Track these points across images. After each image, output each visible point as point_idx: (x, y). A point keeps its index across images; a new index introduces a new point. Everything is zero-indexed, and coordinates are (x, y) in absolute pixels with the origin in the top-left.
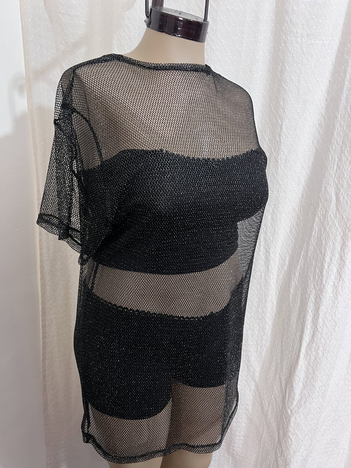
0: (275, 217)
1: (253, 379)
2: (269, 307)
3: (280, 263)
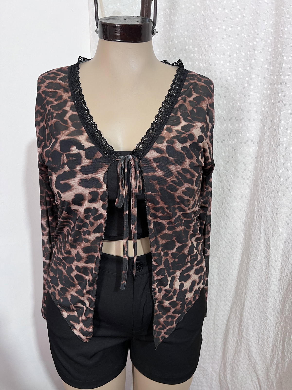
2: (271, 302)
3: (283, 260)
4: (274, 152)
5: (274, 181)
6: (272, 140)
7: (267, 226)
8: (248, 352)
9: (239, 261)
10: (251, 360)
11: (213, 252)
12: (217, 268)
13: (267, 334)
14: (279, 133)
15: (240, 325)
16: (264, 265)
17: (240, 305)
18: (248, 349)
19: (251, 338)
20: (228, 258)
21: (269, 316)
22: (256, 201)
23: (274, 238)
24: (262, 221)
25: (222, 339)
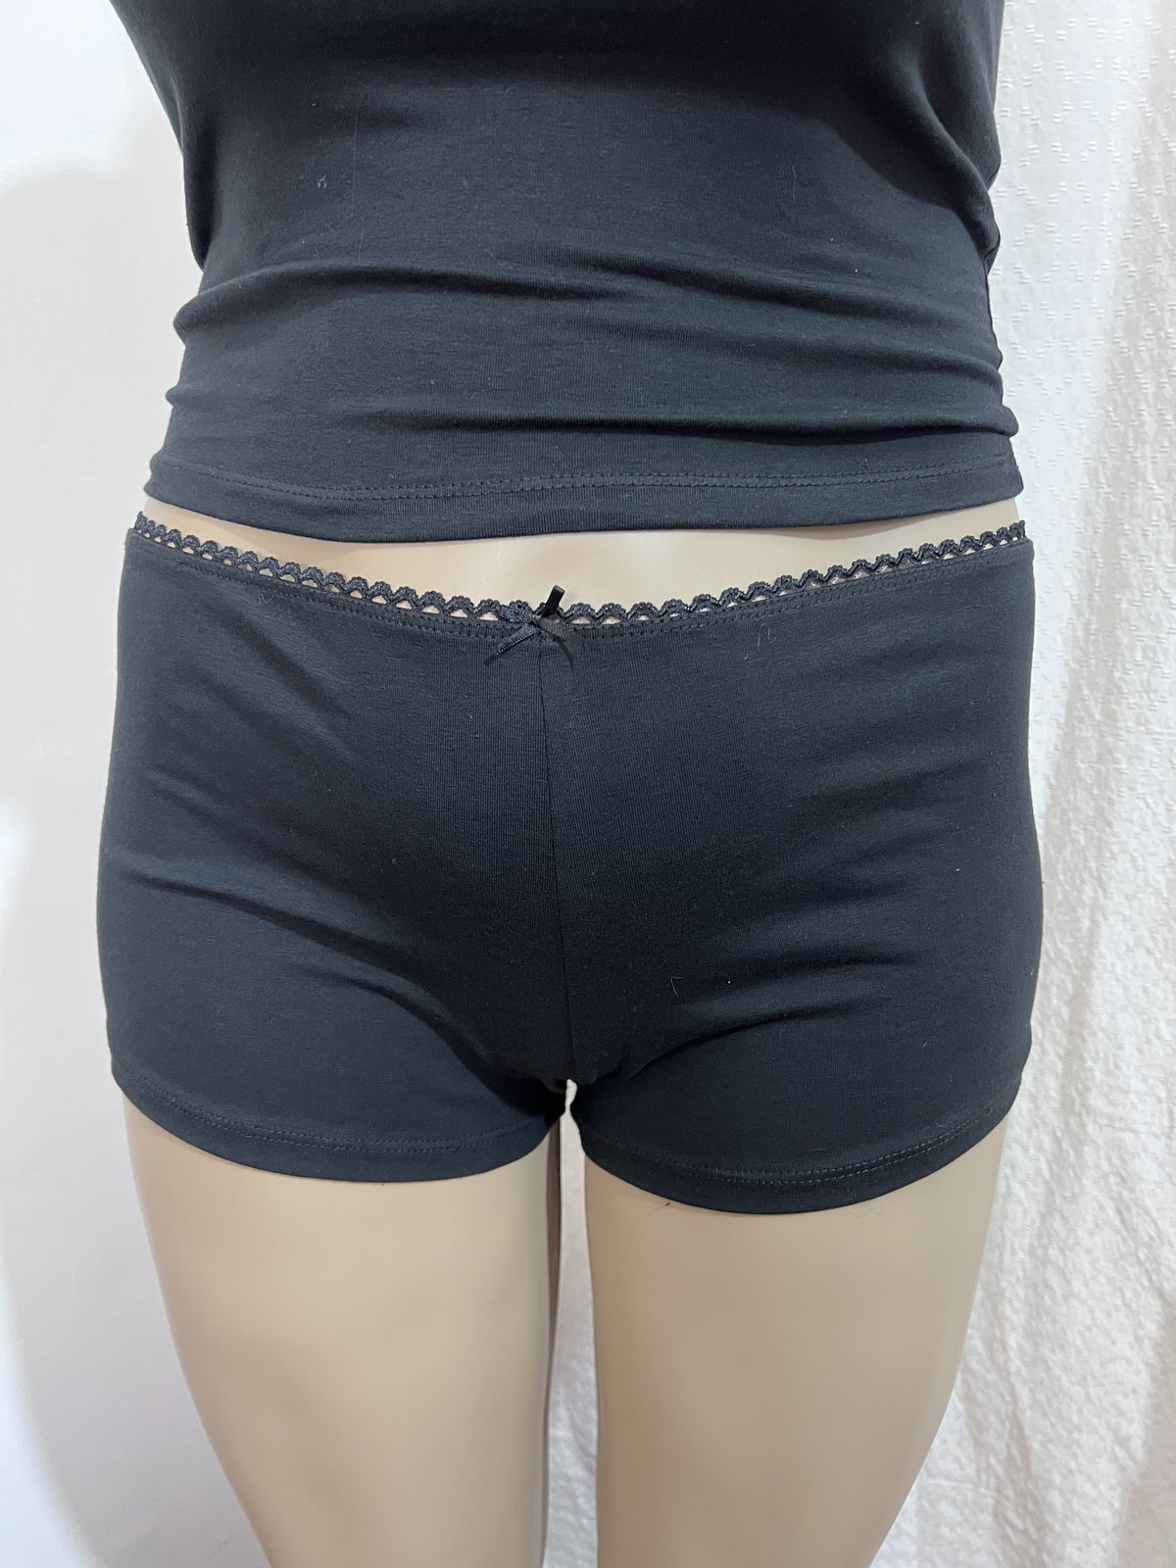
1: (1151, 1280)
8: (1115, 1188)
10: (1131, 1230)
15: (1074, 1056)
17: (1066, 950)
18: (1119, 1174)
19: (1134, 1107)
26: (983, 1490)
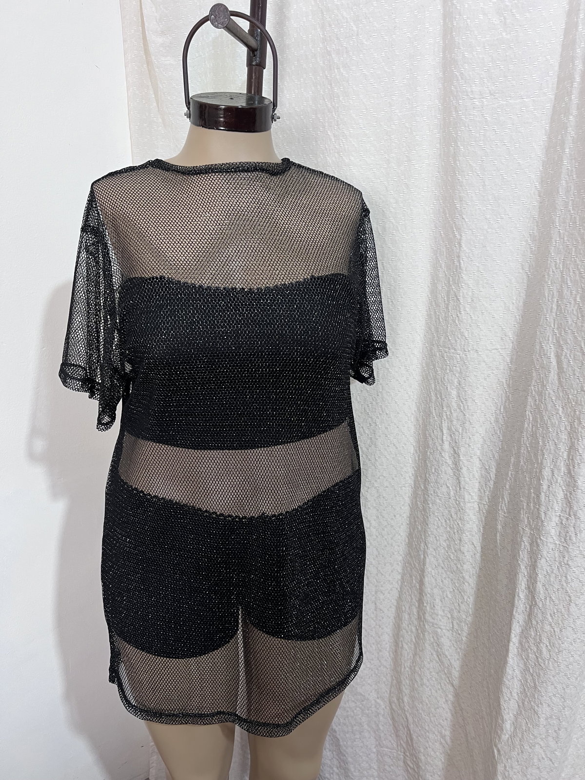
0: (463, 394)
1: (449, 679)
2: (468, 551)
3: (482, 475)
4: (455, 298)
5: (458, 345)
6: (451, 280)
7: (452, 421)
8: (436, 647)
9: (410, 489)
10: (442, 663)
11: (367, 480)
12: (375, 507)
13: (466, 611)
14: (460, 267)
15: (420, 601)
16: (453, 489)
17: (417, 565)
18: (436, 643)
19: (440, 620)
20: (393, 486)
21: (467, 577)
22: (432, 382)
23: (466, 440)
24: (444, 413)
25: (391, 635)
26: (399, 753)
